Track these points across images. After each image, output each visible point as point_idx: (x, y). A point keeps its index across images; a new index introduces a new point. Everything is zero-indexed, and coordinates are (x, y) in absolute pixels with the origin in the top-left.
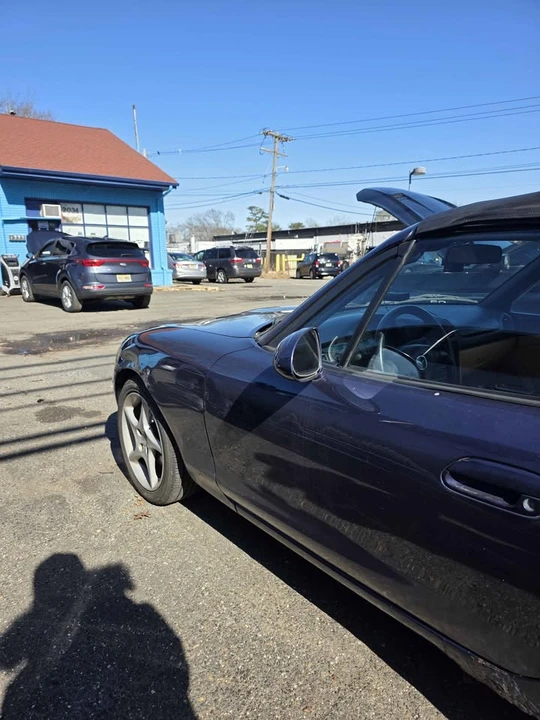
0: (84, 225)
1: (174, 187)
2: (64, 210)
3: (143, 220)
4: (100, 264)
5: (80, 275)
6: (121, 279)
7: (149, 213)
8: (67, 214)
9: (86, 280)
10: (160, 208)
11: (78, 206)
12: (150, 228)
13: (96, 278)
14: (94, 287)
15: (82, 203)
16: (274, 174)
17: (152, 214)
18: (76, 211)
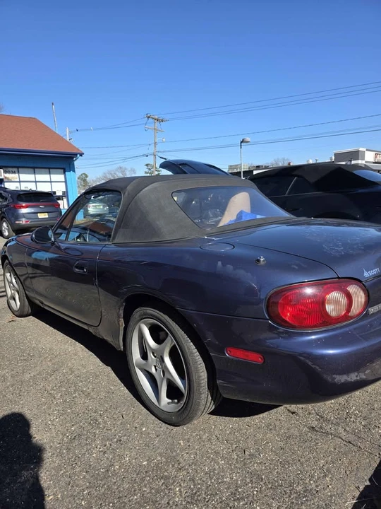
0: (20, 182)
1: (81, 155)
2: (5, 172)
3: (61, 177)
4: (27, 207)
5: (13, 214)
6: (41, 216)
7: (64, 173)
8: (7, 175)
9: (18, 217)
10: (72, 169)
11: (15, 170)
12: (66, 182)
13: (24, 215)
14: (23, 222)
15: (18, 168)
16: (155, 143)
17: (67, 173)
18: (15, 173)
